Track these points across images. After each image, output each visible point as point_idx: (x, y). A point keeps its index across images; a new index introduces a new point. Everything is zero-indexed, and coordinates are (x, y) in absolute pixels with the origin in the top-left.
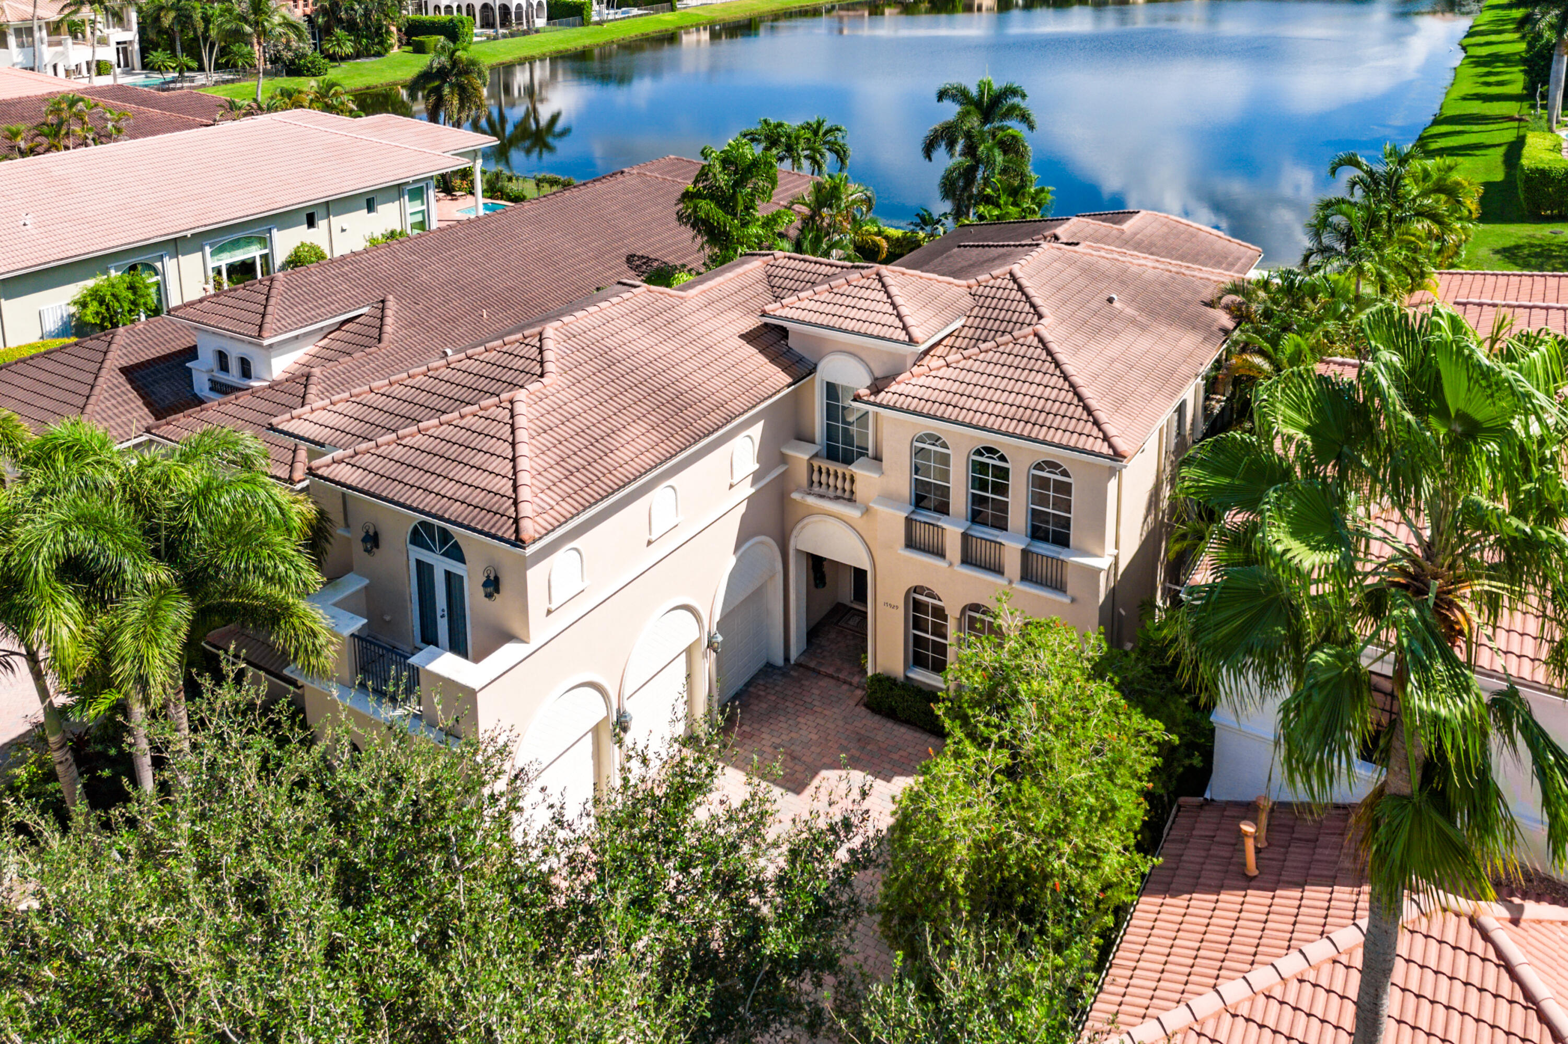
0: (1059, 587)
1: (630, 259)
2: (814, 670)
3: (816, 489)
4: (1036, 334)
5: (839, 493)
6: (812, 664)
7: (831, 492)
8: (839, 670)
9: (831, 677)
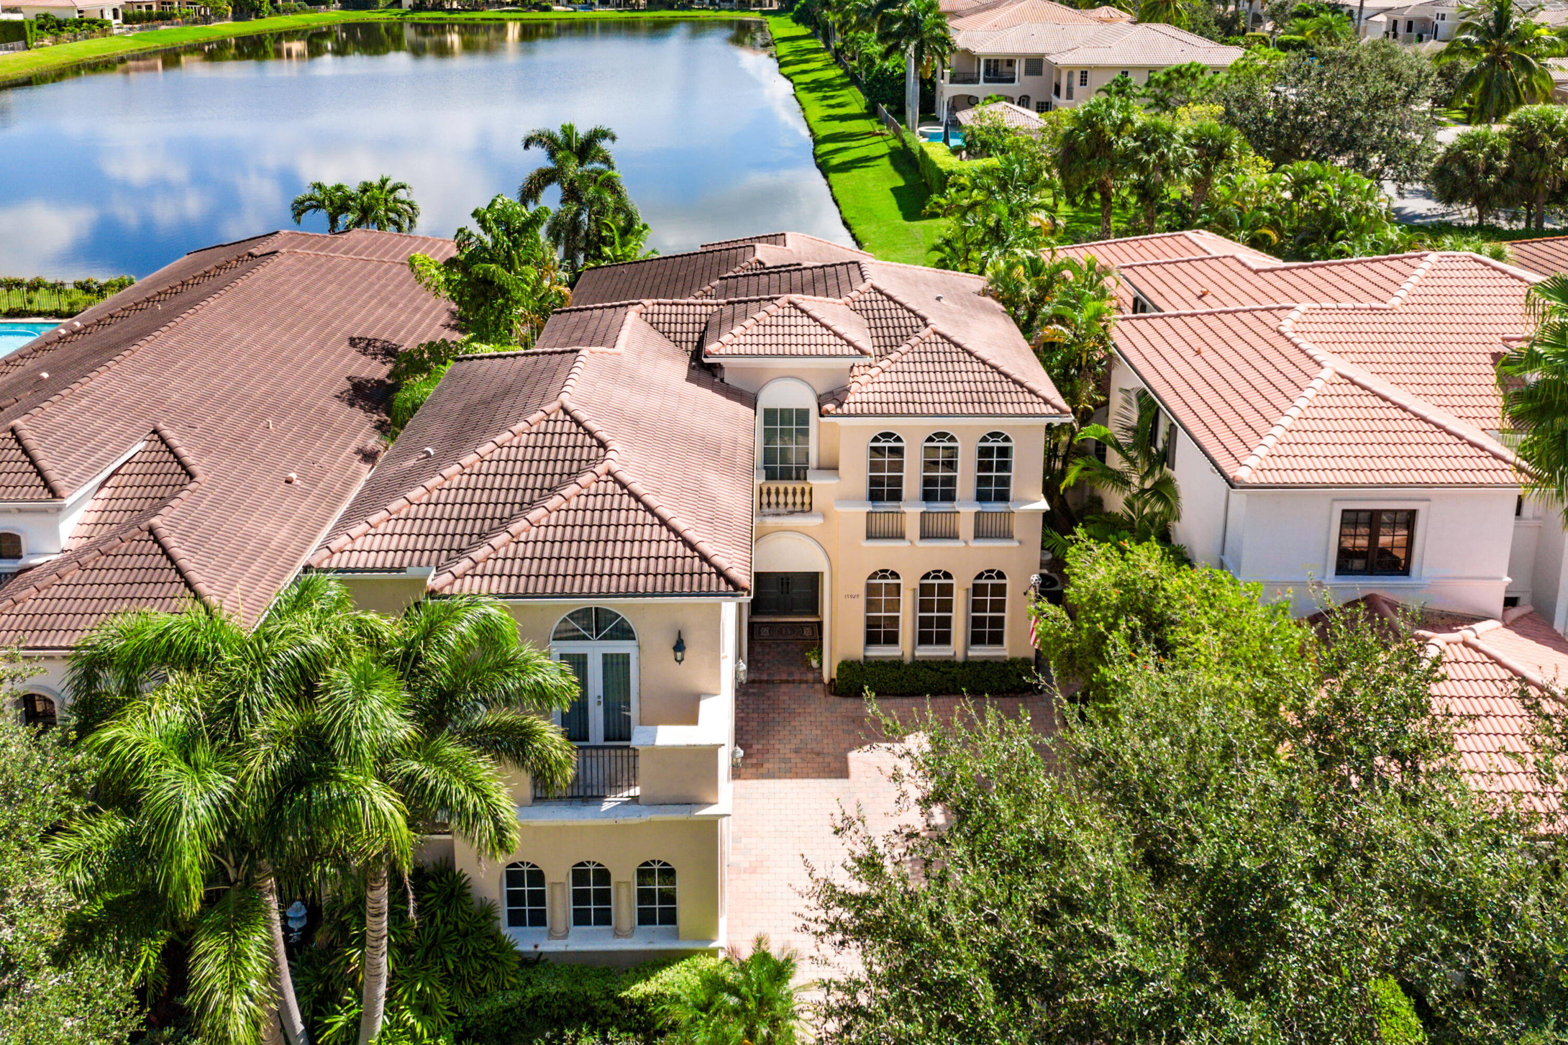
0: (1007, 535)
1: (353, 342)
2: (767, 682)
3: (766, 509)
4: (935, 333)
5: (790, 507)
6: (765, 677)
7: (782, 509)
8: (791, 674)
9: (787, 682)
